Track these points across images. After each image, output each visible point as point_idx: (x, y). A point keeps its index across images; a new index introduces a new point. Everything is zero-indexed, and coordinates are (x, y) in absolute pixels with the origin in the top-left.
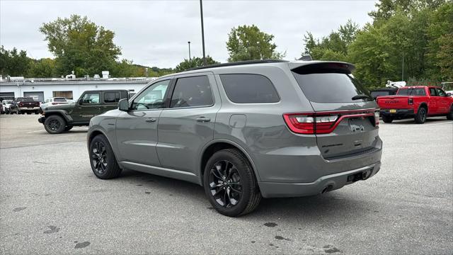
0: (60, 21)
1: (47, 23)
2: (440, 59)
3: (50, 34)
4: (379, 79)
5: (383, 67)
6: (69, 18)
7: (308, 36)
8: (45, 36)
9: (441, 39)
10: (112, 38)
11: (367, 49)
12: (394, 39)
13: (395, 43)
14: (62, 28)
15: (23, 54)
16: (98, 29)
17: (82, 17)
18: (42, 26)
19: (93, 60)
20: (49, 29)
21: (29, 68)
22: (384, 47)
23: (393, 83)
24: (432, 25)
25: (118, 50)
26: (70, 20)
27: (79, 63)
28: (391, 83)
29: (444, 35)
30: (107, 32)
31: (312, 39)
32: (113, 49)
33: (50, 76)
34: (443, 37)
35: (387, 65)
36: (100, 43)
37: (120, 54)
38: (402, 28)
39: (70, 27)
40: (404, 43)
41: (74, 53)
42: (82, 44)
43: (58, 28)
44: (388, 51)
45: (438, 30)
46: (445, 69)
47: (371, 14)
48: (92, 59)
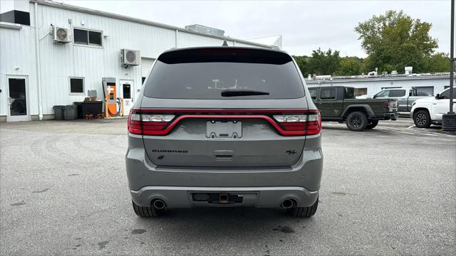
0: (375, 19)
1: (363, 22)
3: (364, 33)
6: (385, 15)
8: (359, 35)
10: (428, 30)
14: (377, 25)
15: (337, 54)
16: (413, 22)
17: (398, 12)
18: (357, 25)
19: (404, 55)
20: (364, 28)
21: (340, 66)
25: (434, 43)
26: (385, 16)
27: (387, 60)
30: (422, 24)
32: (429, 43)
33: (357, 73)
36: (414, 37)
37: (437, 47)
39: (384, 25)
41: (383, 50)
42: (394, 40)
43: (373, 27)
48: (402, 54)
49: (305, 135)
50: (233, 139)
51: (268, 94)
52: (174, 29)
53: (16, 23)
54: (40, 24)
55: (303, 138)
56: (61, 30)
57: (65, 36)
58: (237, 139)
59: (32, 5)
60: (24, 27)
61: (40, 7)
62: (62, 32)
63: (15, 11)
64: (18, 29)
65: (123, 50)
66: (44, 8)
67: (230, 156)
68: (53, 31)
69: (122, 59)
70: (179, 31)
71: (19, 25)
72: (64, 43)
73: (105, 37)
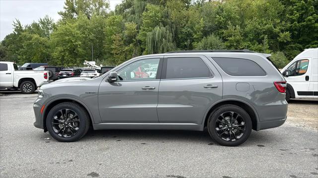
2: (114, 49)
4: (75, 58)
5: (78, 51)
7: (16, 22)
9: (113, 37)
11: (67, 38)
12: (84, 33)
13: (84, 36)
22: (78, 37)
23: (88, 62)
24: (108, 27)
28: (87, 62)
29: (115, 34)
31: (20, 25)
34: (114, 36)
35: (80, 50)
38: (88, 27)
40: (91, 37)
44: (81, 41)
45: (111, 31)
46: (117, 56)
47: (61, 14)
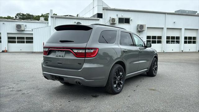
49: (85, 57)
50: (62, 58)
51: (73, 42)
52: (165, 13)
53: (98, 17)
54: (106, 18)
55: (84, 58)
56: (113, 19)
57: (114, 21)
58: (63, 58)
59: (104, 11)
60: (101, 19)
61: (106, 11)
62: (113, 20)
63: (98, 13)
64: (98, 20)
65: (138, 25)
66: (108, 11)
67: (61, 64)
68: (110, 20)
69: (138, 29)
70: (167, 14)
71: (99, 18)
72: (114, 24)
73: (131, 20)
